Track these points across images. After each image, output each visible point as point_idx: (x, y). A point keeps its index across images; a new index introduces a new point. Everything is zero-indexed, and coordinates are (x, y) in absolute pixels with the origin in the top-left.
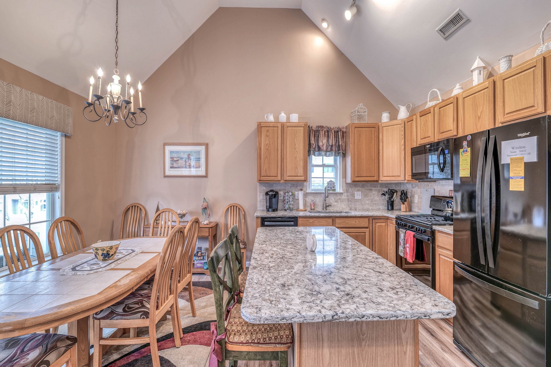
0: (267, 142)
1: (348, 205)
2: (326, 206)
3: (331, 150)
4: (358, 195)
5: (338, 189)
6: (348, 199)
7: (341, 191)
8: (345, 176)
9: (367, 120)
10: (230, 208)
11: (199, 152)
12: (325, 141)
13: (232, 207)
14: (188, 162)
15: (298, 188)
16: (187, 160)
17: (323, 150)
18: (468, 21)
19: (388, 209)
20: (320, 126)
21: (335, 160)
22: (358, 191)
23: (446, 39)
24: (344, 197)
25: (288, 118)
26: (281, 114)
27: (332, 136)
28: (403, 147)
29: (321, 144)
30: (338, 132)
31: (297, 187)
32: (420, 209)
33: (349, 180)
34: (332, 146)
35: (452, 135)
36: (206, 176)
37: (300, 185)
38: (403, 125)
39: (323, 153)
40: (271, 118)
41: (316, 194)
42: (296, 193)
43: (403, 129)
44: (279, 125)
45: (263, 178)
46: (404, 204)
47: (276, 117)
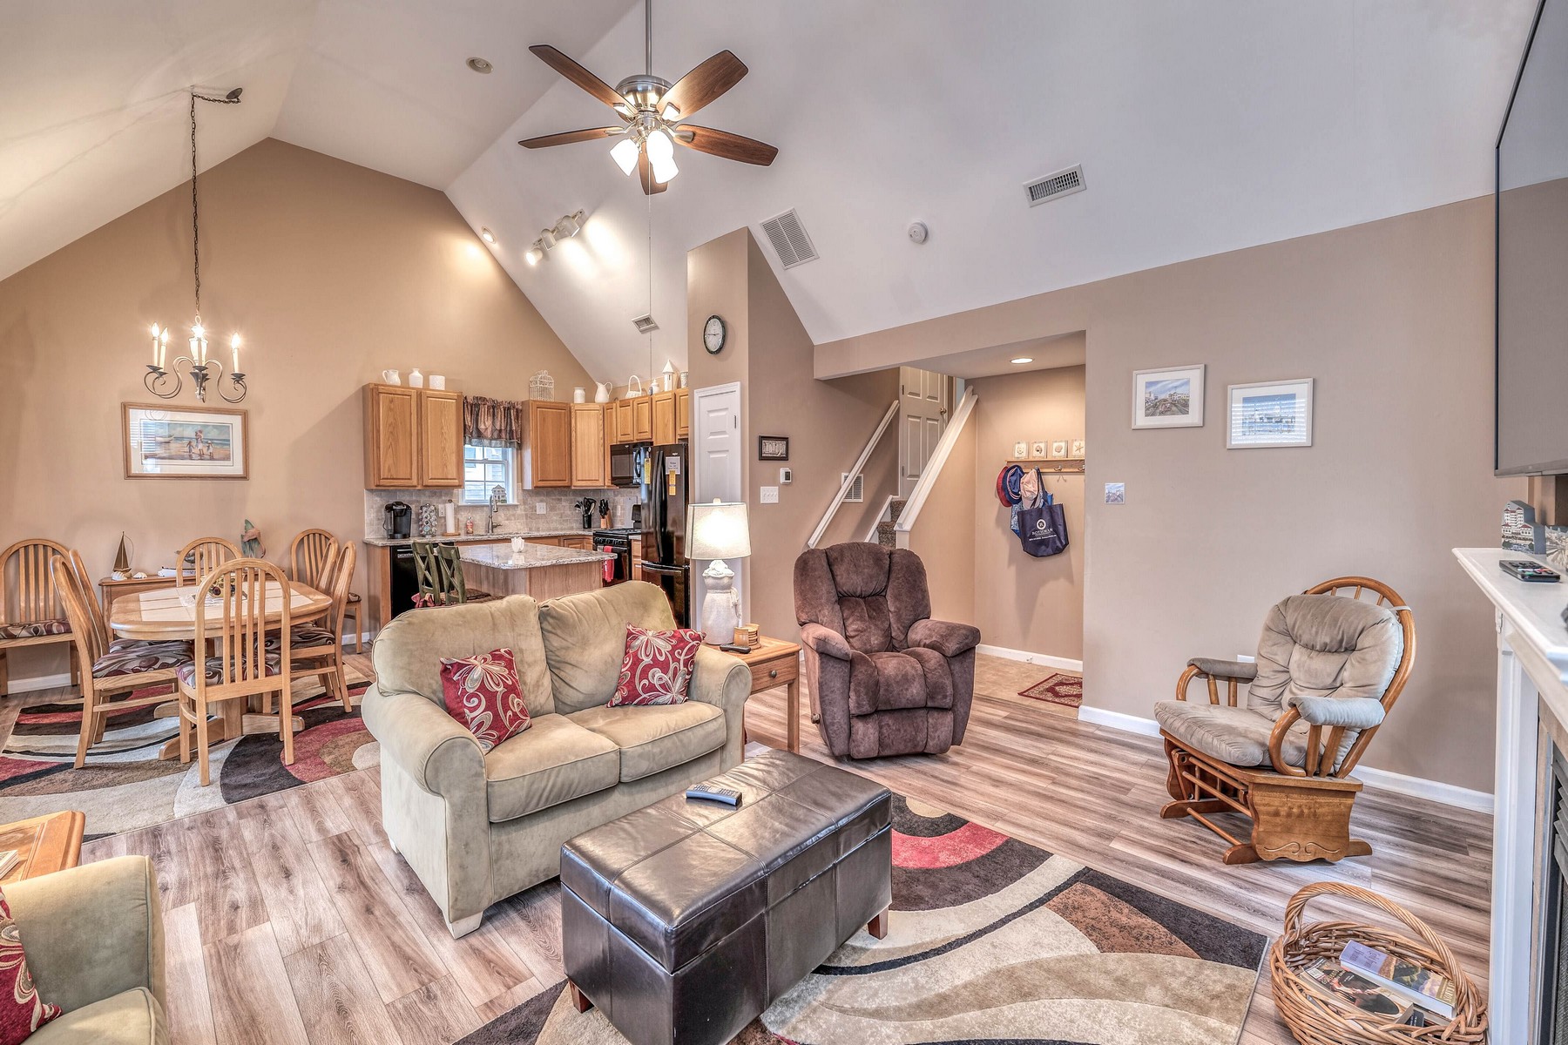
0: (391, 420)
1: (527, 524)
2: (493, 527)
3: (500, 437)
4: (541, 508)
5: (511, 500)
6: (526, 515)
7: (516, 503)
8: (521, 478)
9: (553, 397)
10: (306, 539)
11: (224, 428)
12: (489, 423)
13: (311, 536)
14: (197, 446)
15: (443, 498)
16: (194, 444)
17: (486, 438)
18: (656, 327)
19: (584, 528)
20: (481, 398)
21: (504, 454)
22: (541, 501)
23: (642, 332)
24: (519, 511)
25: (426, 380)
26: (412, 372)
27: (500, 414)
28: (602, 441)
29: (482, 427)
30: (509, 409)
31: (441, 496)
32: (623, 524)
33: (528, 485)
34: (500, 431)
35: (647, 437)
36: (244, 478)
37: (446, 494)
38: (601, 412)
39: (486, 442)
40: (395, 379)
41: (474, 507)
42: (440, 506)
43: (601, 417)
44: (414, 393)
45: (383, 482)
46: (603, 518)
47: (404, 376)
